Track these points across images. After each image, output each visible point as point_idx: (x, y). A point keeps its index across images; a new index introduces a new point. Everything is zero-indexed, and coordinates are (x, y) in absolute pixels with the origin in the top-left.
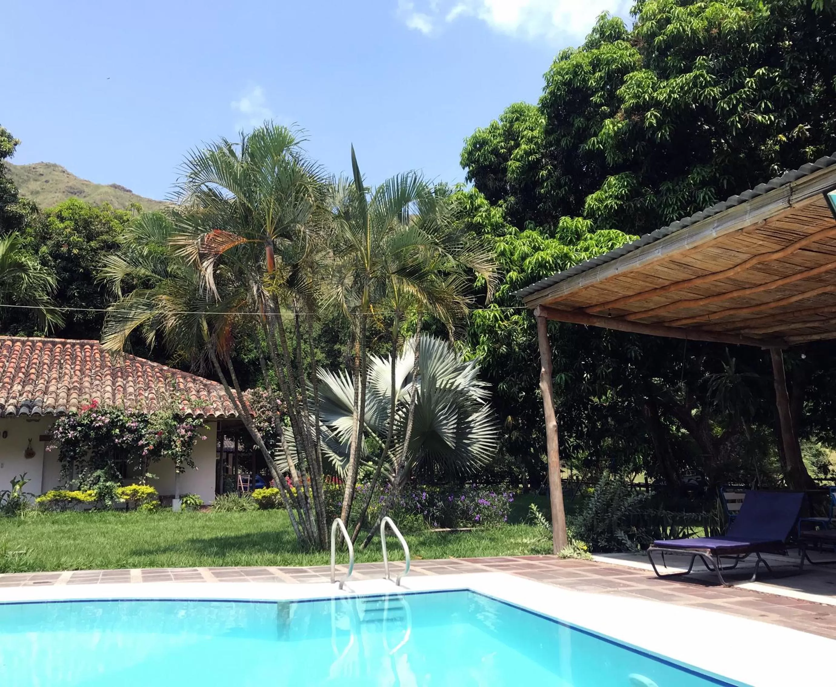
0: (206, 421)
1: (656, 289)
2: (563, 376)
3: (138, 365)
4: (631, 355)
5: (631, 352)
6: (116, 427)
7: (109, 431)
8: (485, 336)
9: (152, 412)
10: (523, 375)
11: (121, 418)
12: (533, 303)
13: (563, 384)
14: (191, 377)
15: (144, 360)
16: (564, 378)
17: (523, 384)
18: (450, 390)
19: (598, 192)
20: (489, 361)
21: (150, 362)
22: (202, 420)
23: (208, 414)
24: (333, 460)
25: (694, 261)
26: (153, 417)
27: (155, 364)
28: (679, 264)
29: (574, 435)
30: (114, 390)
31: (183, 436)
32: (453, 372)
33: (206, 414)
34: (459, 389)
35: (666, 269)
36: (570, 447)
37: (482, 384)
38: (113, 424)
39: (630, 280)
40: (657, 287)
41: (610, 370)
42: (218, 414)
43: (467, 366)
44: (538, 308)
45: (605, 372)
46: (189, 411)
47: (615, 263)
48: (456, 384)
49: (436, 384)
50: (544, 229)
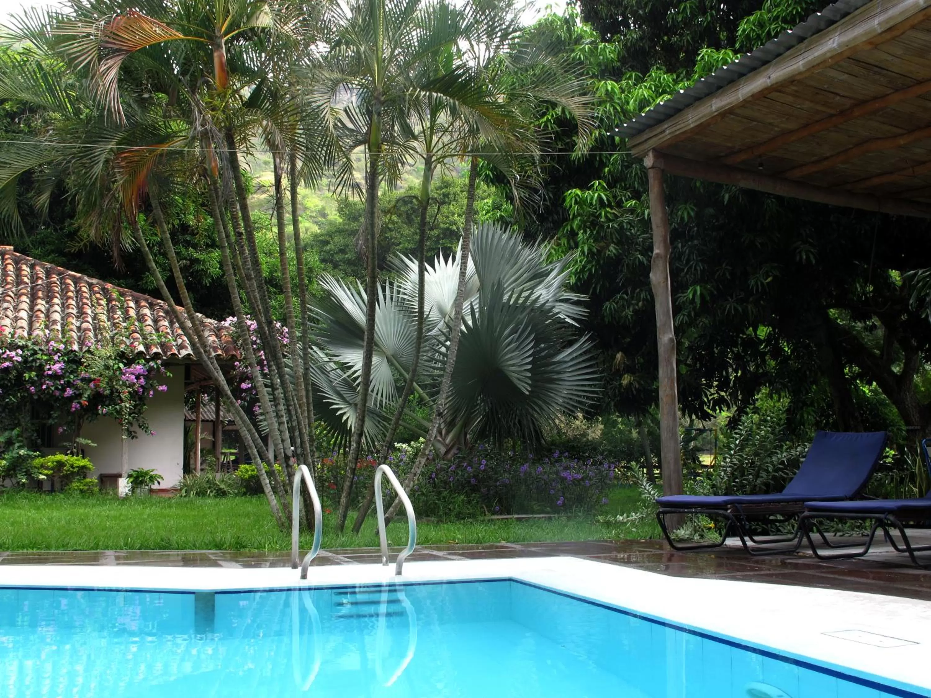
0: (166, 364)
1: (832, 116)
2: (698, 288)
3: (69, 281)
4: (801, 257)
5: (800, 253)
6: (30, 369)
7: (20, 376)
8: (585, 232)
9: (85, 349)
10: (641, 290)
11: (39, 356)
12: (642, 147)
13: (698, 300)
14: (146, 300)
15: (79, 275)
16: (699, 292)
17: (640, 304)
18: (524, 306)
19: (758, 13)
20: (590, 270)
21: (86, 278)
22: (159, 362)
23: (169, 353)
24: (344, 413)
25: (890, 58)
26: (87, 355)
27: (94, 281)
28: (867, 66)
29: (715, 383)
30: (30, 317)
31: (132, 385)
32: (530, 280)
33: (165, 353)
34: (538, 305)
35: (845, 77)
36: (709, 401)
37: (574, 297)
38: (27, 365)
39: (790, 99)
40: (832, 112)
41: (769, 279)
42: (184, 353)
43: (552, 270)
44: (651, 154)
45: (762, 284)
46: (141, 348)
47: (767, 69)
48: (533, 297)
49: (502, 295)
50: (678, 77)
